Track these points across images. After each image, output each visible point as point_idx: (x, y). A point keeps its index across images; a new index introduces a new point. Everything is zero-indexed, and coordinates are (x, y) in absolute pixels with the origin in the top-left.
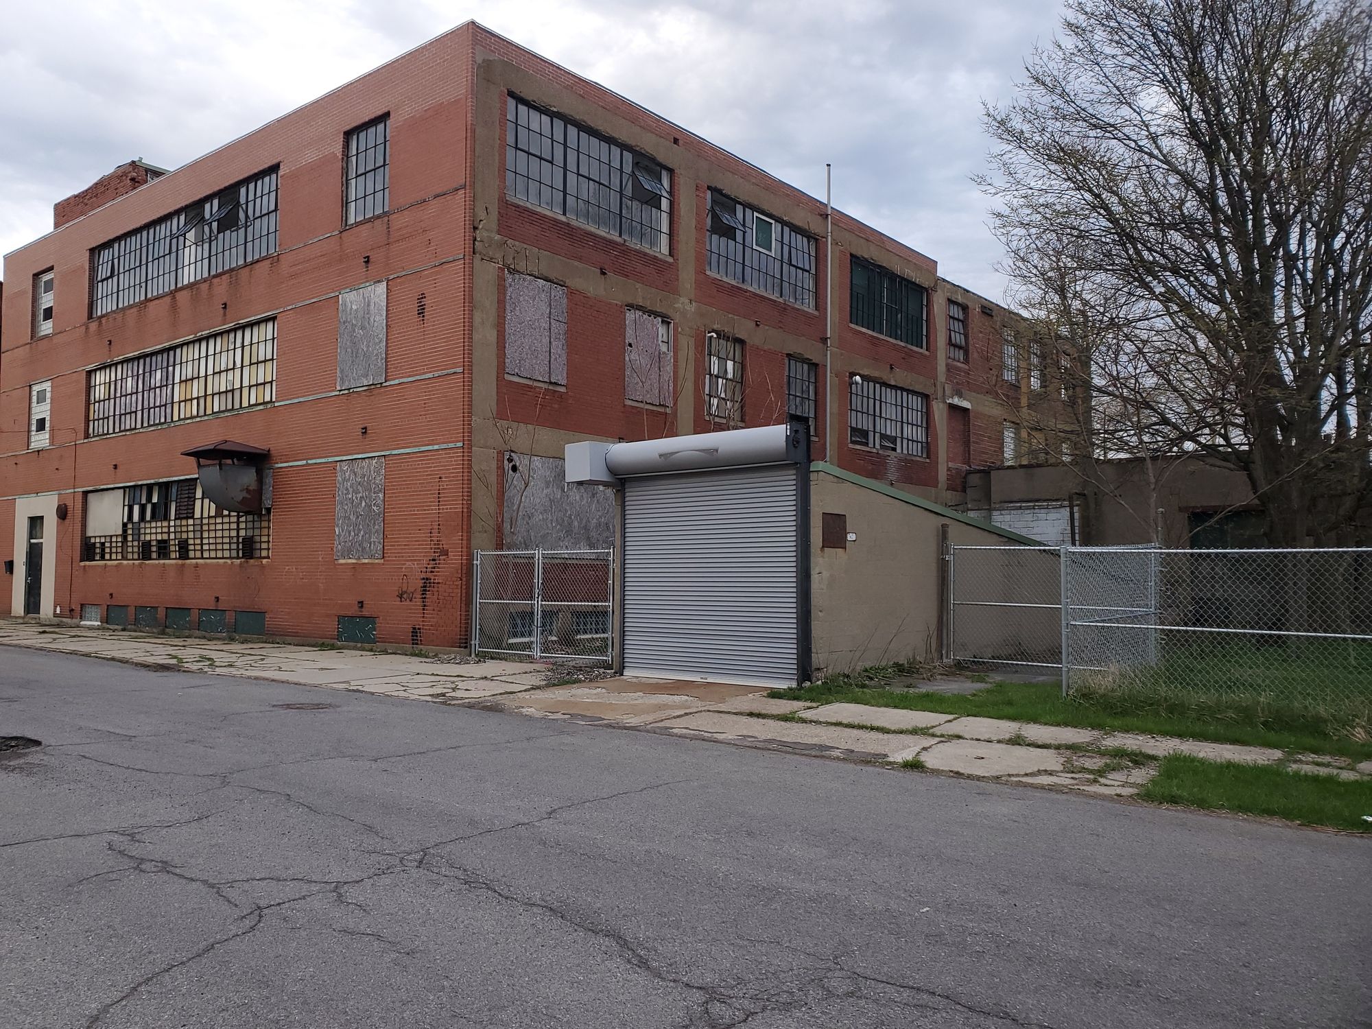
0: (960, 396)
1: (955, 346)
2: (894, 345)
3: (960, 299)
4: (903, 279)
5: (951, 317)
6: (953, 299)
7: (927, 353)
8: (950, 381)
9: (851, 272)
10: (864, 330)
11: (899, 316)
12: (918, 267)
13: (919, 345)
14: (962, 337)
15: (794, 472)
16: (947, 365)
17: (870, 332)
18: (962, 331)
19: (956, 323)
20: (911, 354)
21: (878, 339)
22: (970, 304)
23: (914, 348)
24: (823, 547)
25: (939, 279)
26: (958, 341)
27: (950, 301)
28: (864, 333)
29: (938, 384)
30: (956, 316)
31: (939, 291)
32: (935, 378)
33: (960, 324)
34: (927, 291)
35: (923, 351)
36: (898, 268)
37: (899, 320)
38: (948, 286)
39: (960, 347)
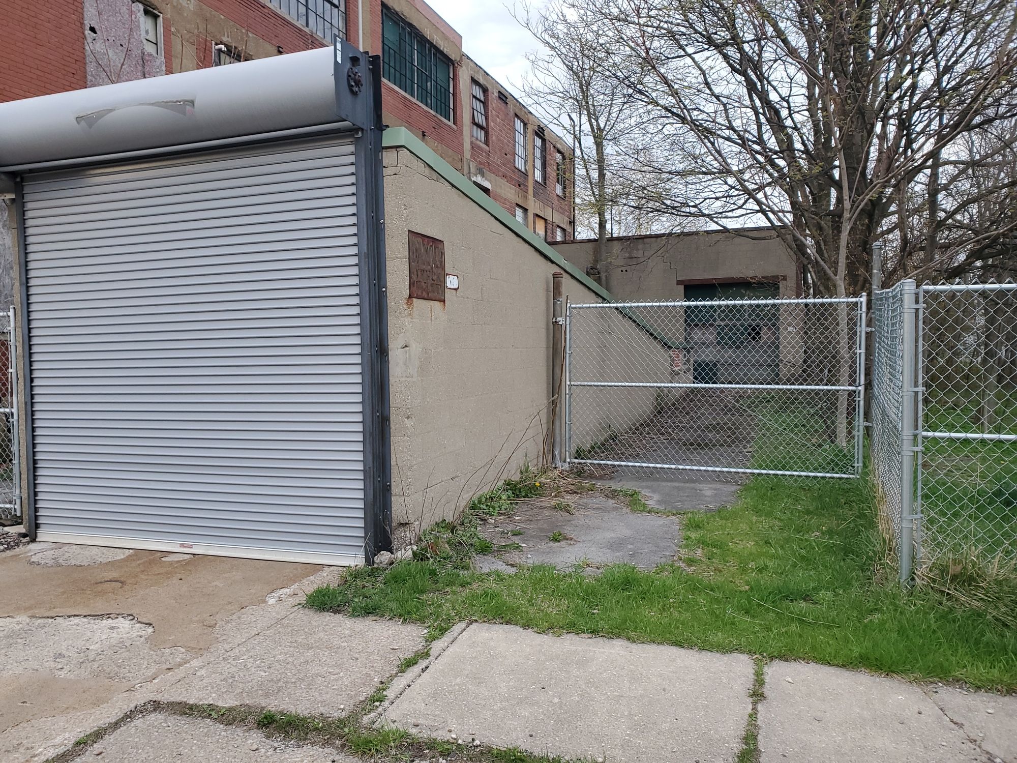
0: (483, 176)
1: (478, 125)
2: (426, 112)
3: (481, 81)
4: (431, 44)
5: (474, 97)
6: (476, 78)
7: (454, 126)
8: (474, 159)
9: (382, 23)
10: (397, 88)
11: (429, 84)
12: (446, 38)
13: (447, 117)
14: (484, 117)
15: (352, 148)
16: (472, 143)
17: (403, 93)
18: (483, 112)
19: (478, 102)
20: (439, 124)
21: (410, 101)
22: (489, 87)
23: (443, 119)
24: (410, 296)
25: (463, 55)
26: (480, 120)
27: (474, 81)
28: (397, 92)
29: (465, 160)
30: (478, 97)
31: (464, 67)
32: (462, 154)
33: (482, 104)
34: (453, 65)
35: (451, 123)
36: (428, 33)
37: (429, 88)
38: (471, 64)
39: (482, 128)
